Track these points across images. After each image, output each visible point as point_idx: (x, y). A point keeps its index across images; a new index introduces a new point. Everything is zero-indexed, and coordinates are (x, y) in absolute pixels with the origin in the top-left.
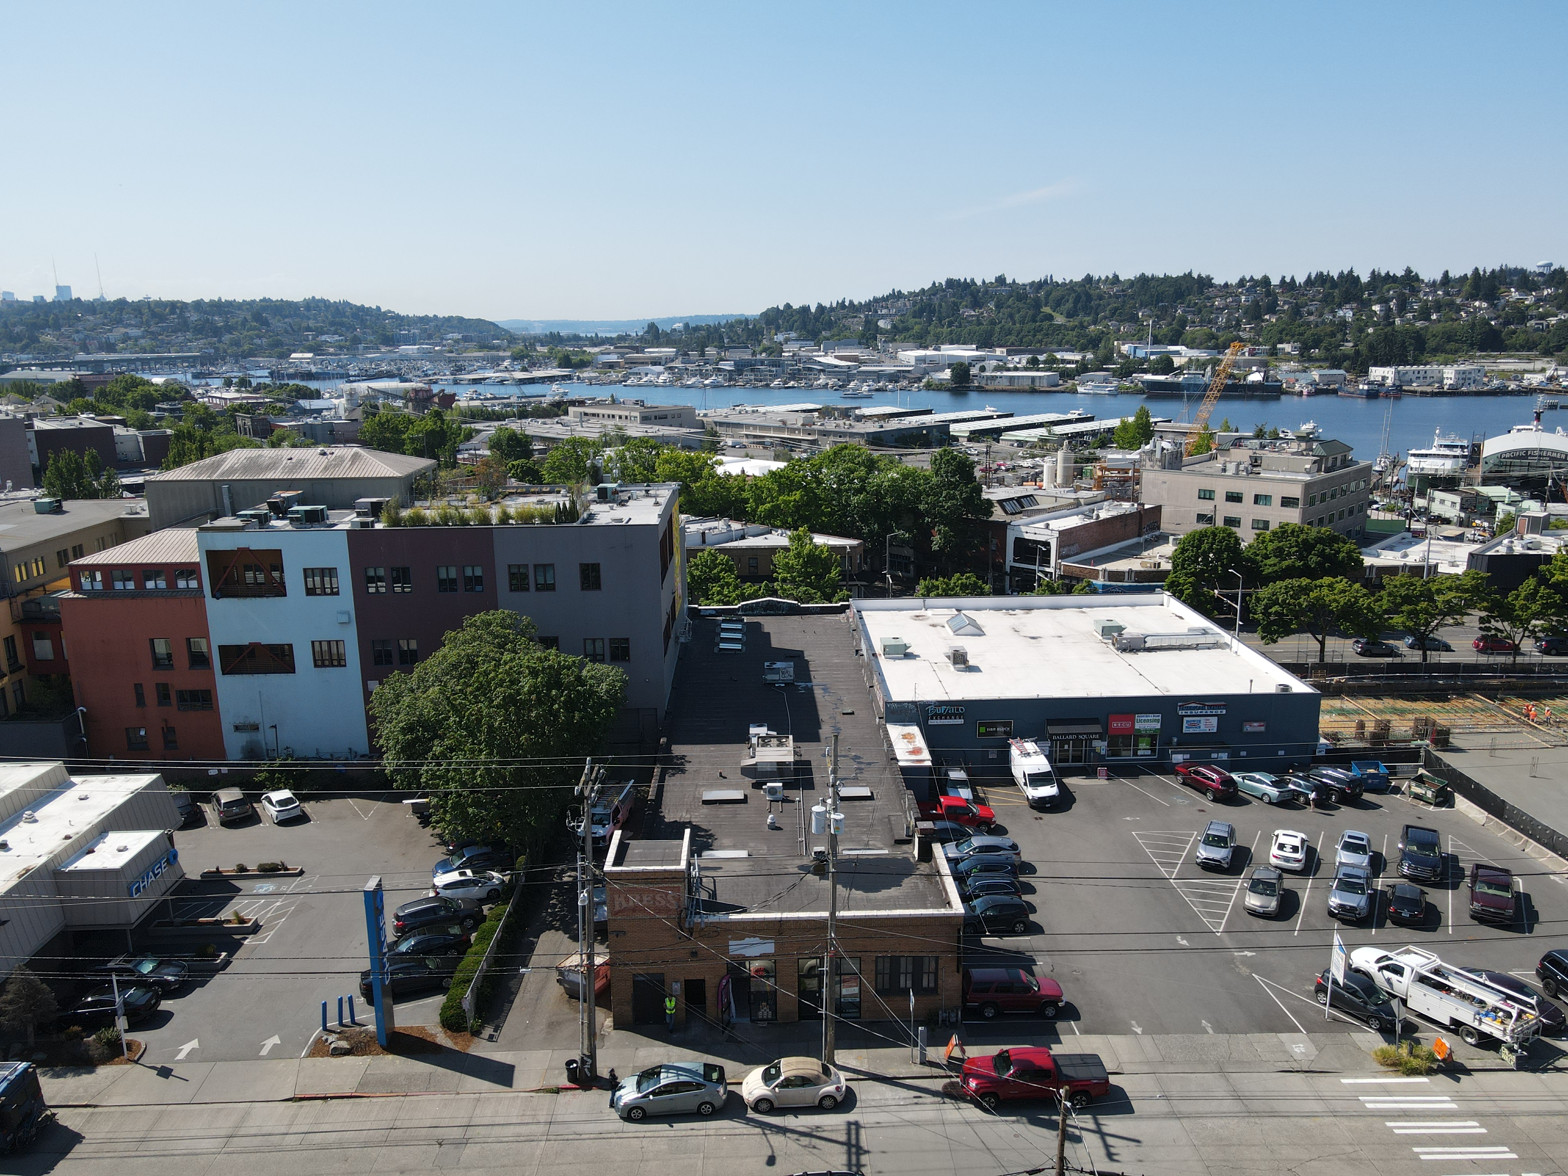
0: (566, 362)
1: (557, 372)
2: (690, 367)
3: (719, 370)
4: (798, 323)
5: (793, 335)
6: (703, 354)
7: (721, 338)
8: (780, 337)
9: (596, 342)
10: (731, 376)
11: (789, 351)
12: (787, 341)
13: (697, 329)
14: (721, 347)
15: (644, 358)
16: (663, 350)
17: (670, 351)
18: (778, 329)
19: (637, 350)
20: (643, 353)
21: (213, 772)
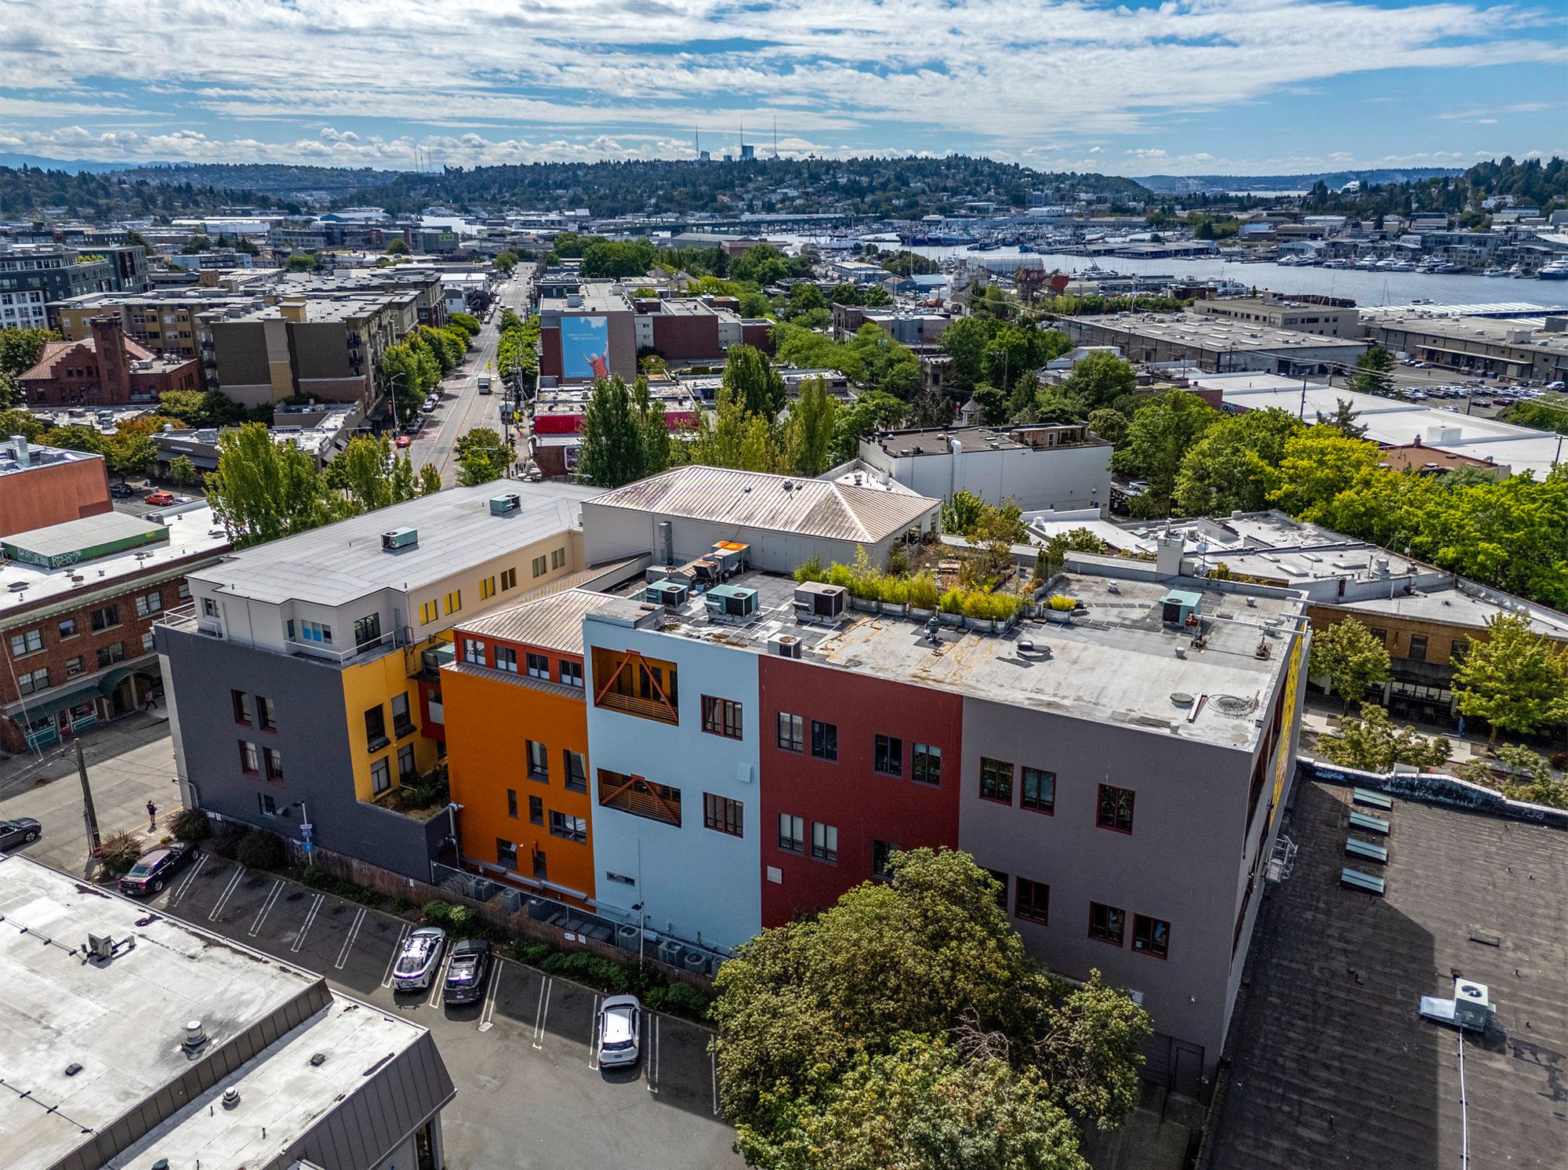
0: (1206, 232)
1: (1193, 244)
2: (1362, 242)
3: (1399, 248)
4: (1520, 183)
5: (1510, 199)
6: (1379, 224)
7: (1408, 203)
8: (1490, 202)
9: (1245, 205)
10: (1415, 256)
11: (1502, 223)
12: (1498, 208)
13: (1377, 189)
14: (1408, 214)
15: (1303, 229)
16: (1329, 218)
17: (1337, 220)
18: (1490, 191)
19: (1296, 218)
20: (1302, 222)
21: (570, 937)
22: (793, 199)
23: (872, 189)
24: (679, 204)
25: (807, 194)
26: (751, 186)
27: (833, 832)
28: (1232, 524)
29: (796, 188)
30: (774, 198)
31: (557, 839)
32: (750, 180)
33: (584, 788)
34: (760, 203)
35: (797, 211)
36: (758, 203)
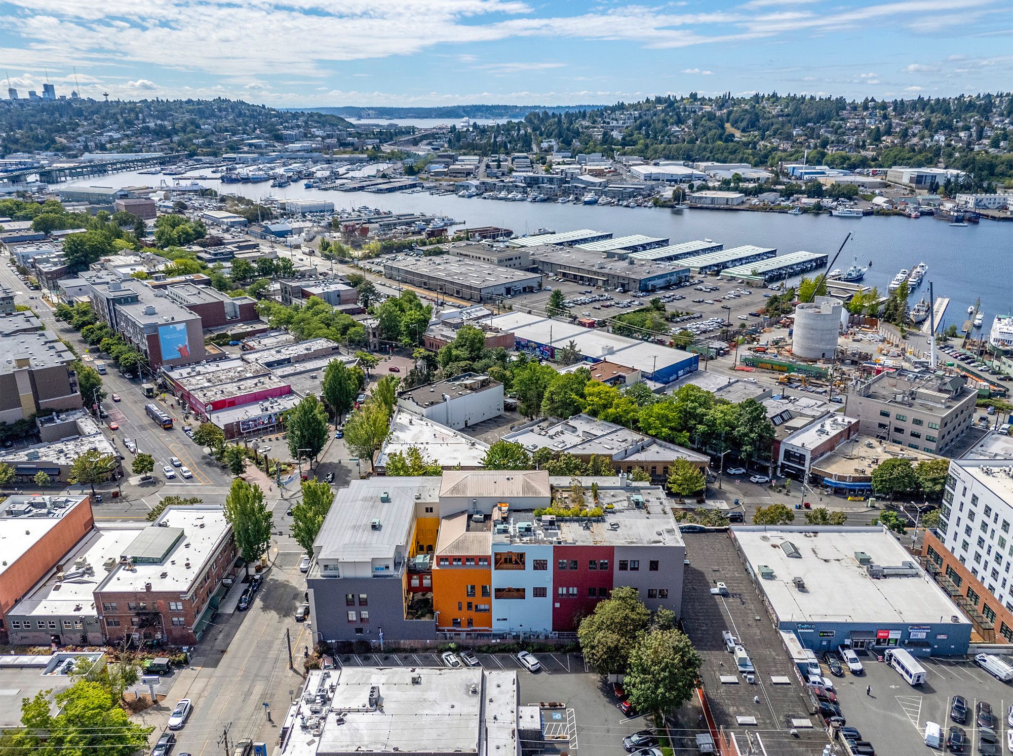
6: (499, 165)
8: (545, 144)
16: (471, 158)
17: (475, 159)
21: (494, 641)
22: (118, 140)
23: (175, 131)
24: (25, 145)
25: (127, 136)
26: (80, 130)
27: (575, 589)
28: (571, 423)
29: (117, 130)
30: (104, 139)
31: (479, 613)
32: (78, 125)
33: (489, 595)
34: (92, 144)
35: (125, 150)
36: (91, 144)
